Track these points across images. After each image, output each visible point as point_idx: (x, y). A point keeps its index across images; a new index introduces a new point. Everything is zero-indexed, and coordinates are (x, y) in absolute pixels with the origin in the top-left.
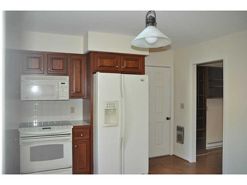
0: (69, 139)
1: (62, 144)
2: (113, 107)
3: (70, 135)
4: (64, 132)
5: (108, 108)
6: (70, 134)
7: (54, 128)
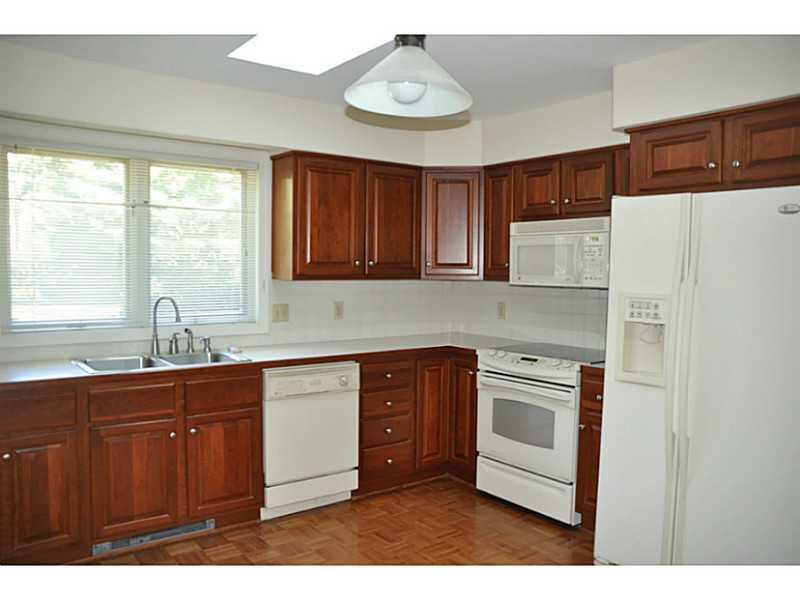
0: (568, 402)
1: (553, 410)
2: (652, 316)
3: (569, 389)
4: (559, 378)
5: (632, 320)
6: (573, 387)
7: (545, 361)
